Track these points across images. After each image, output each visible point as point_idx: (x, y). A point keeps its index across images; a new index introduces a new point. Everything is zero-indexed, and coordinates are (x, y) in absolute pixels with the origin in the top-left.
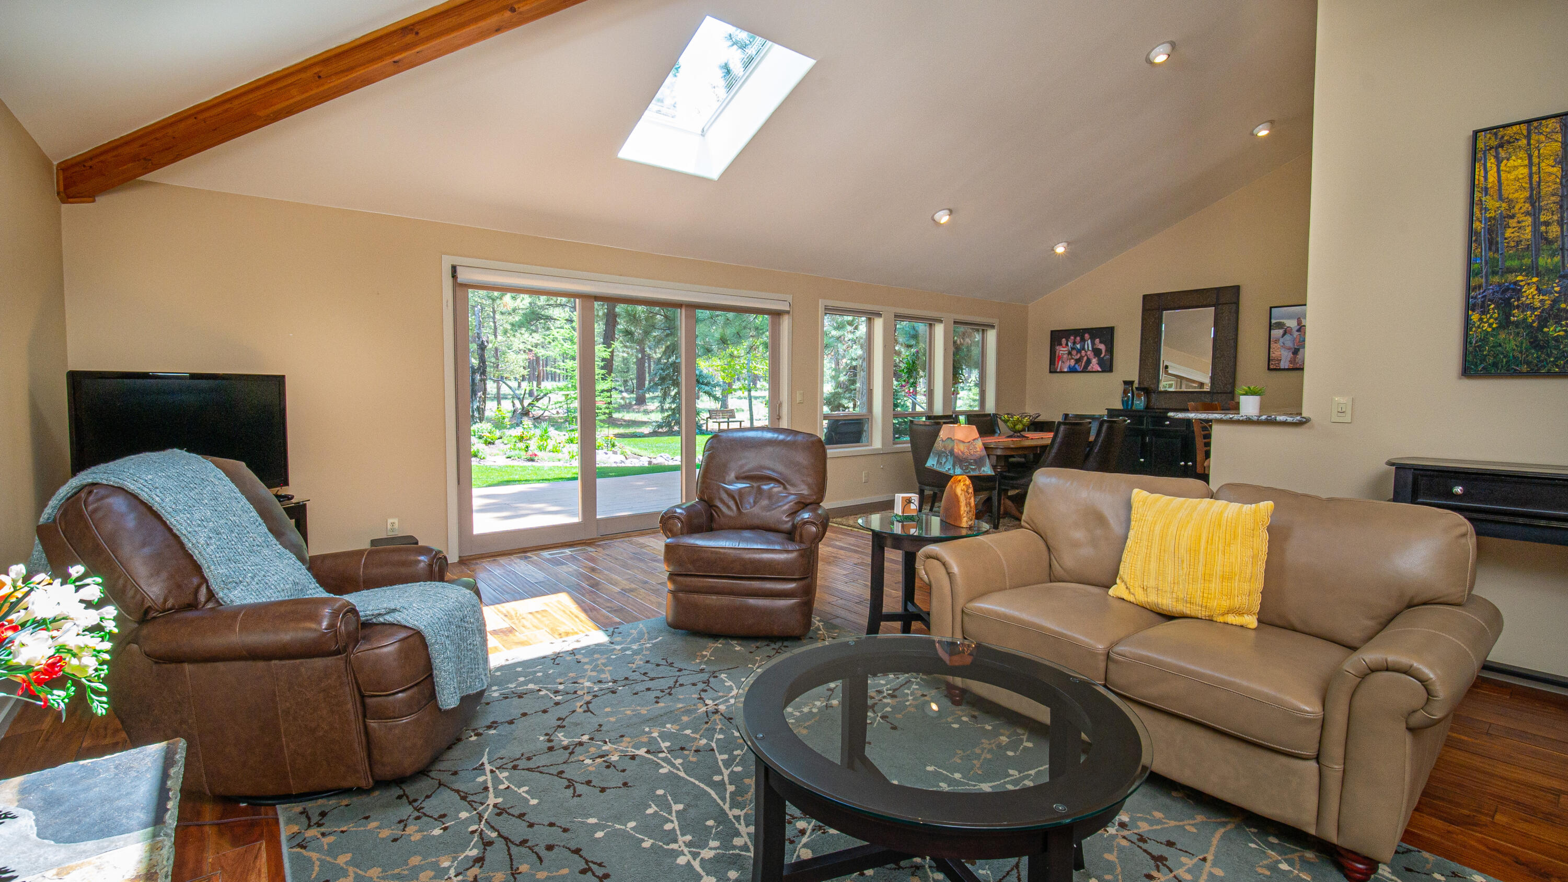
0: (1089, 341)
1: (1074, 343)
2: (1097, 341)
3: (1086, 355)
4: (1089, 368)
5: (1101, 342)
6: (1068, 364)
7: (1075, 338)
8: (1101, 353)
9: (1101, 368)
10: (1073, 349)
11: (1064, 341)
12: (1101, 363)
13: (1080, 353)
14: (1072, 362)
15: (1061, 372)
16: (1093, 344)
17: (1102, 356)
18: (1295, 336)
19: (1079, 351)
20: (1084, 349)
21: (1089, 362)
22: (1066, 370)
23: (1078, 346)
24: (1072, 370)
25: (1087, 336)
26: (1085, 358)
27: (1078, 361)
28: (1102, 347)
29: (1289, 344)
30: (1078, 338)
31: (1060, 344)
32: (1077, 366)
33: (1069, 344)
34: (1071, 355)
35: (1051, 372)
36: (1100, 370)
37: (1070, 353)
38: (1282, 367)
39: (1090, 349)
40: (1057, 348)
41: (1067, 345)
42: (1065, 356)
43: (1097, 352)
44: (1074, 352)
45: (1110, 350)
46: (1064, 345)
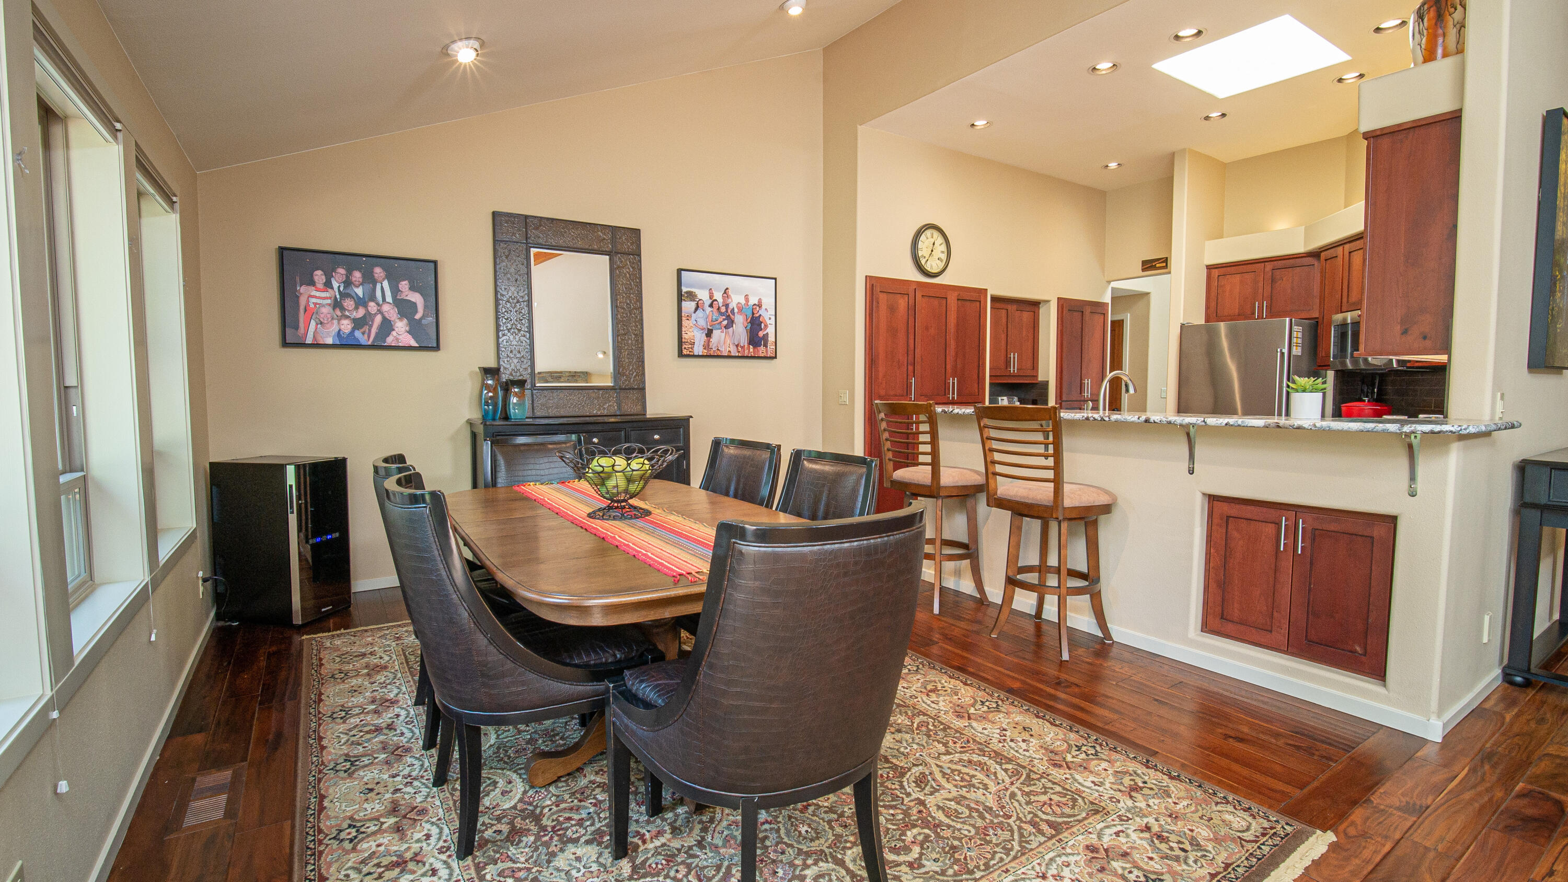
0: (386, 284)
1: (348, 283)
2: (404, 285)
3: (380, 311)
4: (390, 340)
5: (412, 288)
6: (334, 328)
7: (349, 272)
8: (416, 312)
9: (415, 338)
10: (344, 295)
11: (319, 276)
12: (415, 328)
13: (365, 305)
14: (346, 326)
15: (316, 345)
16: (395, 291)
17: (418, 316)
18: (708, 313)
19: (361, 302)
20: (373, 298)
21: (387, 326)
22: (329, 341)
23: (359, 291)
24: (346, 344)
25: (378, 272)
26: (378, 319)
27: (359, 324)
28: (416, 298)
29: (702, 323)
30: (357, 275)
31: (312, 283)
32: (358, 334)
33: (335, 285)
34: (343, 309)
35: (285, 344)
36: (413, 343)
37: (337, 305)
38: (696, 353)
39: (389, 299)
40: (302, 289)
41: (328, 285)
42: (326, 310)
43: (405, 309)
44: (349, 304)
45: (435, 308)
46: (320, 285)
